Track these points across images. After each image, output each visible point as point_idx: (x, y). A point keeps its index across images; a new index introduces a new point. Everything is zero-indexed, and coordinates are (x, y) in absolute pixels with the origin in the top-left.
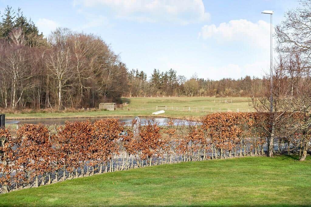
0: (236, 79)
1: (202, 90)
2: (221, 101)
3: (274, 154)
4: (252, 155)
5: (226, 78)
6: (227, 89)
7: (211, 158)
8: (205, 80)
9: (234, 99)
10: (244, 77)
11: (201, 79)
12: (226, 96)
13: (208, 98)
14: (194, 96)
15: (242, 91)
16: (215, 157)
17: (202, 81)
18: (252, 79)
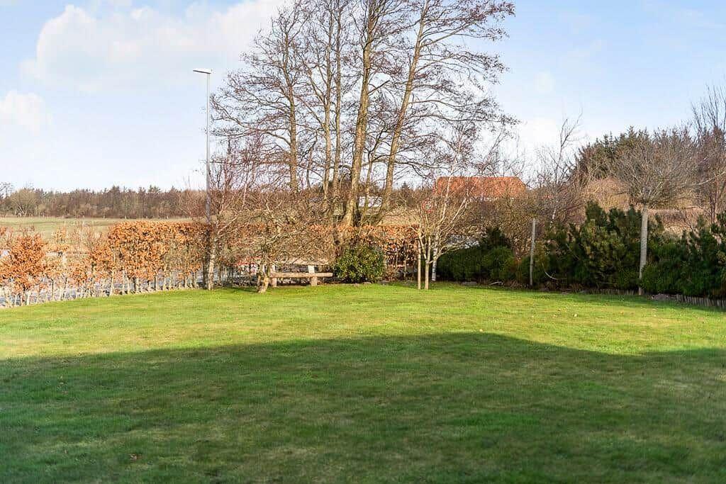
0: (97, 191)
1: (42, 207)
2: (76, 223)
3: (215, 287)
4: (182, 289)
5: (80, 189)
6: (82, 206)
7: (121, 293)
8: (44, 191)
9: (96, 221)
10: (109, 188)
11: (38, 191)
12: (82, 216)
13: (53, 219)
14: (28, 215)
15: (106, 209)
16: (126, 292)
17: (39, 193)
18: (122, 191)
